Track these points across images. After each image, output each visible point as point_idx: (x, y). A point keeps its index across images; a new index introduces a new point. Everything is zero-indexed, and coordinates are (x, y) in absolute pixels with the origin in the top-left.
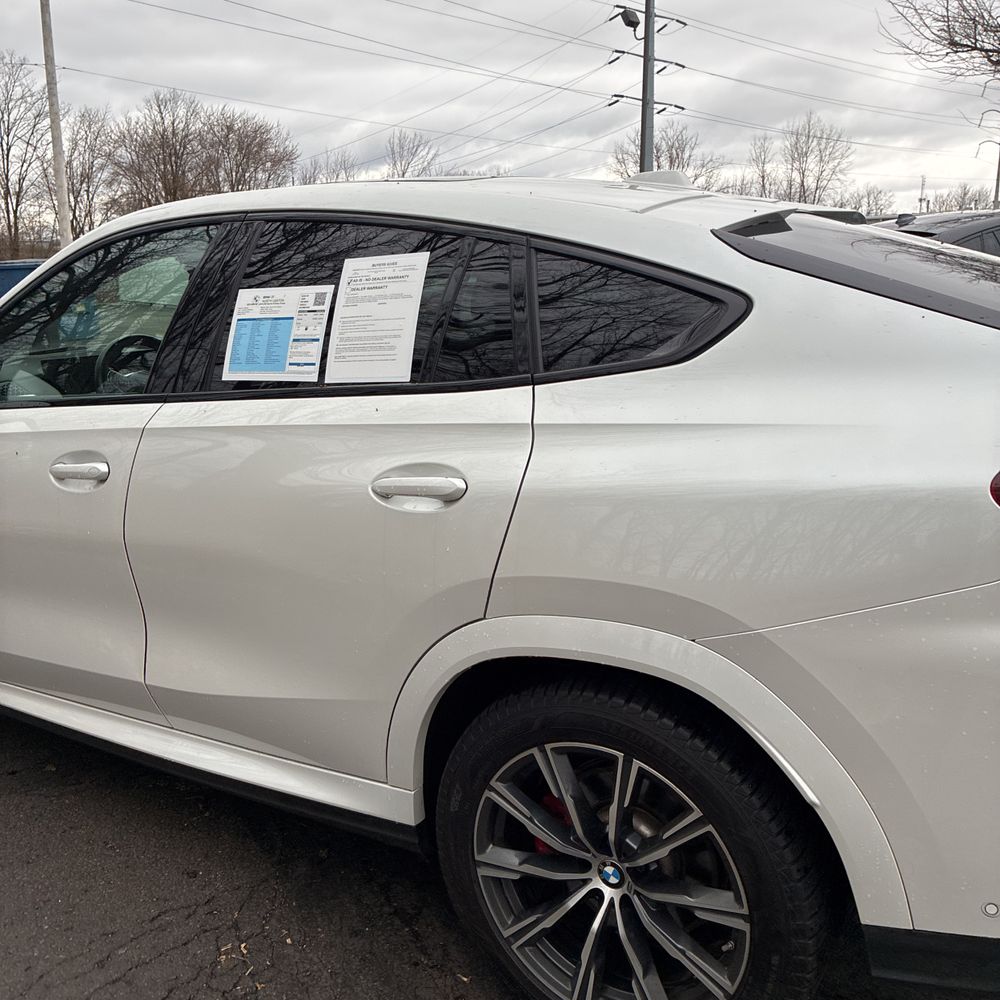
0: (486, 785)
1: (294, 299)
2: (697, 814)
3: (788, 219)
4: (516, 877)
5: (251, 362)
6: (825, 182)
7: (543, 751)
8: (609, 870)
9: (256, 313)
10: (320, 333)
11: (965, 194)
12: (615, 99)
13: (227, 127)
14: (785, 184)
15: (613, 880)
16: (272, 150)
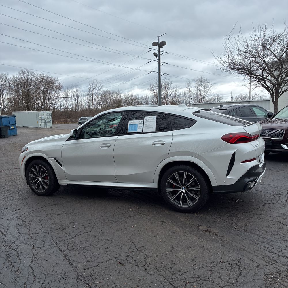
0: (168, 179)
1: (137, 122)
2: (194, 177)
3: (200, 111)
4: (172, 191)
5: (132, 130)
6: (206, 93)
7: (175, 174)
8: (183, 188)
9: (132, 124)
10: (142, 126)
11: (242, 96)
12: (150, 72)
13: (42, 79)
14: (196, 94)
15: (184, 189)
16: (56, 85)
